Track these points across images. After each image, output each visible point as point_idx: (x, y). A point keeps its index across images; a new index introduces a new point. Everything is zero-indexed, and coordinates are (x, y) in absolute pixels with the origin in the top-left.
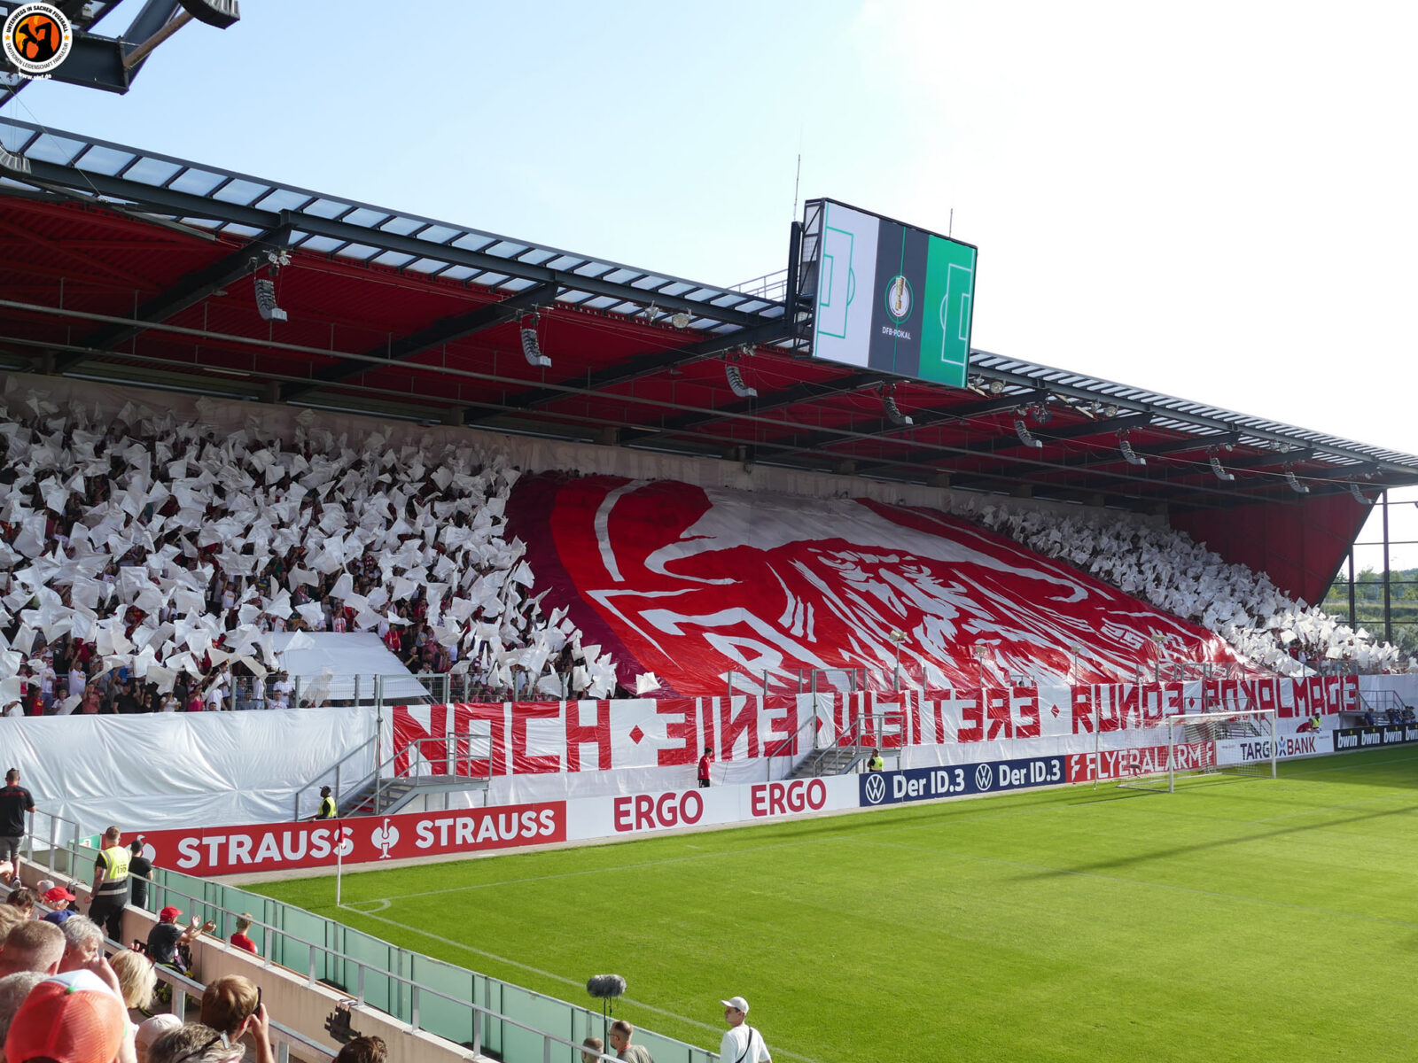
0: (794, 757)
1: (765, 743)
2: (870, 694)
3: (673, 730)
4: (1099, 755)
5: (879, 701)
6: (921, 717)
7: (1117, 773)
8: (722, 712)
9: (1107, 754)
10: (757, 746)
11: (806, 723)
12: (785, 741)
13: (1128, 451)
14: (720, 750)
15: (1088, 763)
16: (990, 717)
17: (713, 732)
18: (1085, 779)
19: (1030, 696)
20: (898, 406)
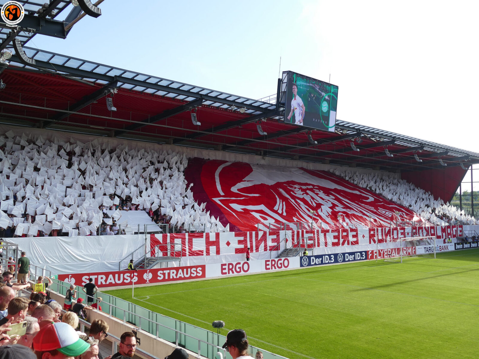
0: (279, 251)
2: (303, 231)
5: (306, 233)
6: (320, 238)
7: (384, 257)
8: (256, 236)
9: (380, 251)
10: (267, 247)
11: (283, 240)
12: (276, 246)
13: (387, 152)
14: (255, 249)
15: (374, 253)
16: (342, 238)
17: (252, 243)
18: (373, 258)
19: (356, 232)
20: (312, 138)
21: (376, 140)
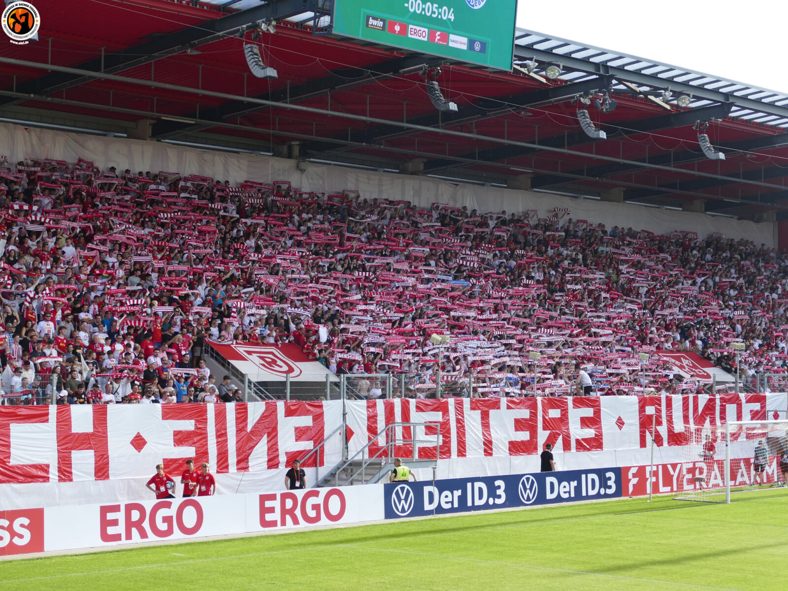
0: (320, 469)
1: (287, 453)
2: (408, 402)
3: (181, 438)
4: (660, 468)
5: (419, 409)
6: (466, 428)
7: (680, 487)
8: (237, 419)
9: (670, 467)
10: (278, 456)
11: (334, 433)
12: (310, 451)
13: (706, 144)
14: (235, 460)
15: (648, 476)
16: (545, 428)
17: (226, 441)
18: (645, 493)
19: (592, 406)
20: (442, 91)
21: (671, 105)
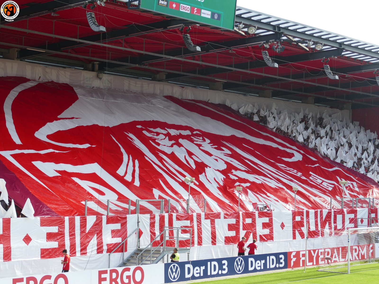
0: (125, 253)
1: (107, 245)
2: (172, 215)
3: (50, 236)
4: (307, 252)
5: (178, 219)
6: (202, 229)
7: (317, 263)
8: (81, 225)
9: (312, 251)
10: (102, 247)
11: (133, 233)
12: (120, 243)
13: (328, 71)
14: (80, 249)
15: (301, 256)
16: (244, 229)
17: (75, 238)
18: (299, 266)
19: (268, 217)
20: (192, 40)
21: (309, 48)
